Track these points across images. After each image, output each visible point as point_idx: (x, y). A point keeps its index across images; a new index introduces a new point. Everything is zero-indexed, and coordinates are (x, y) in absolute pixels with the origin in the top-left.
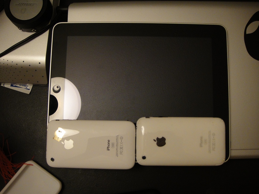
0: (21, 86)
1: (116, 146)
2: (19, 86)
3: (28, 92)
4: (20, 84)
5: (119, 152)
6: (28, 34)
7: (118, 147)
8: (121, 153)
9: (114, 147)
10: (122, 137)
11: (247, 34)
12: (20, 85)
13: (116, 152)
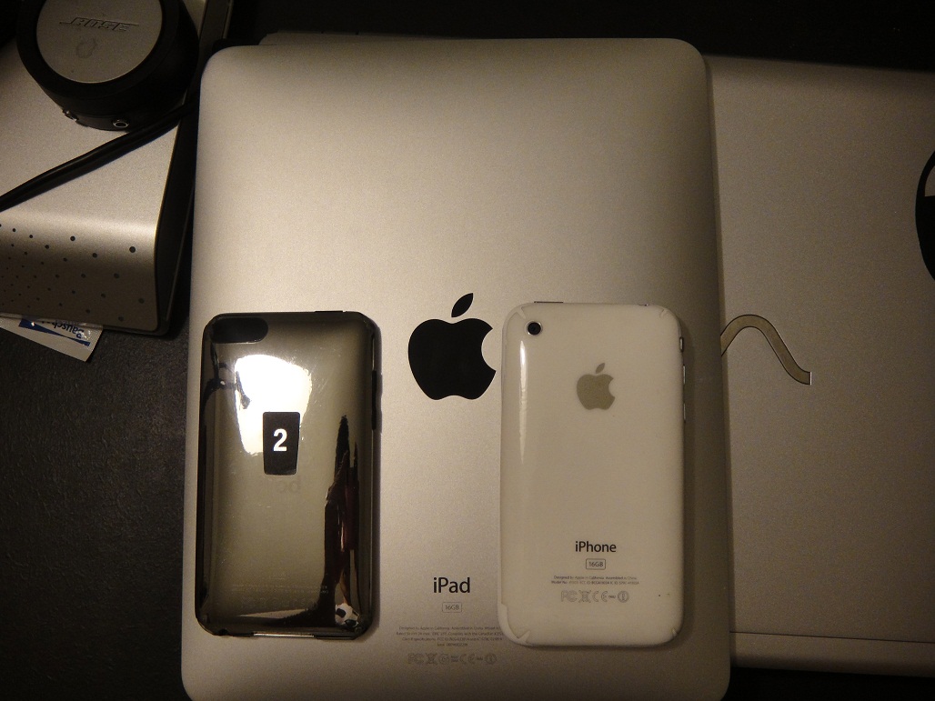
0: (58, 330)
2: (50, 327)
3: (83, 354)
4: (54, 321)
6: (99, 137)
12: (55, 325)
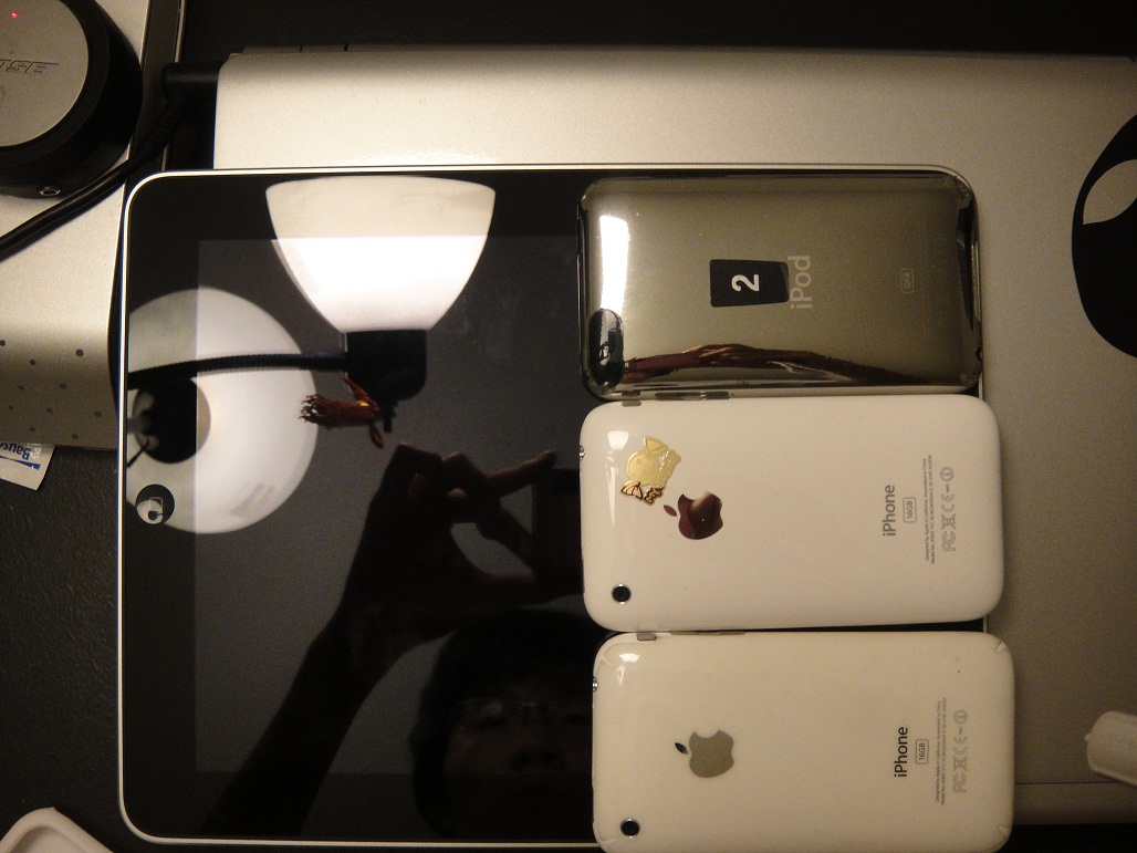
1: (926, 510)
5: (938, 542)
7: (932, 518)
8: (948, 544)
9: (913, 519)
10: (947, 468)
11: (1085, 223)
13: (927, 539)
